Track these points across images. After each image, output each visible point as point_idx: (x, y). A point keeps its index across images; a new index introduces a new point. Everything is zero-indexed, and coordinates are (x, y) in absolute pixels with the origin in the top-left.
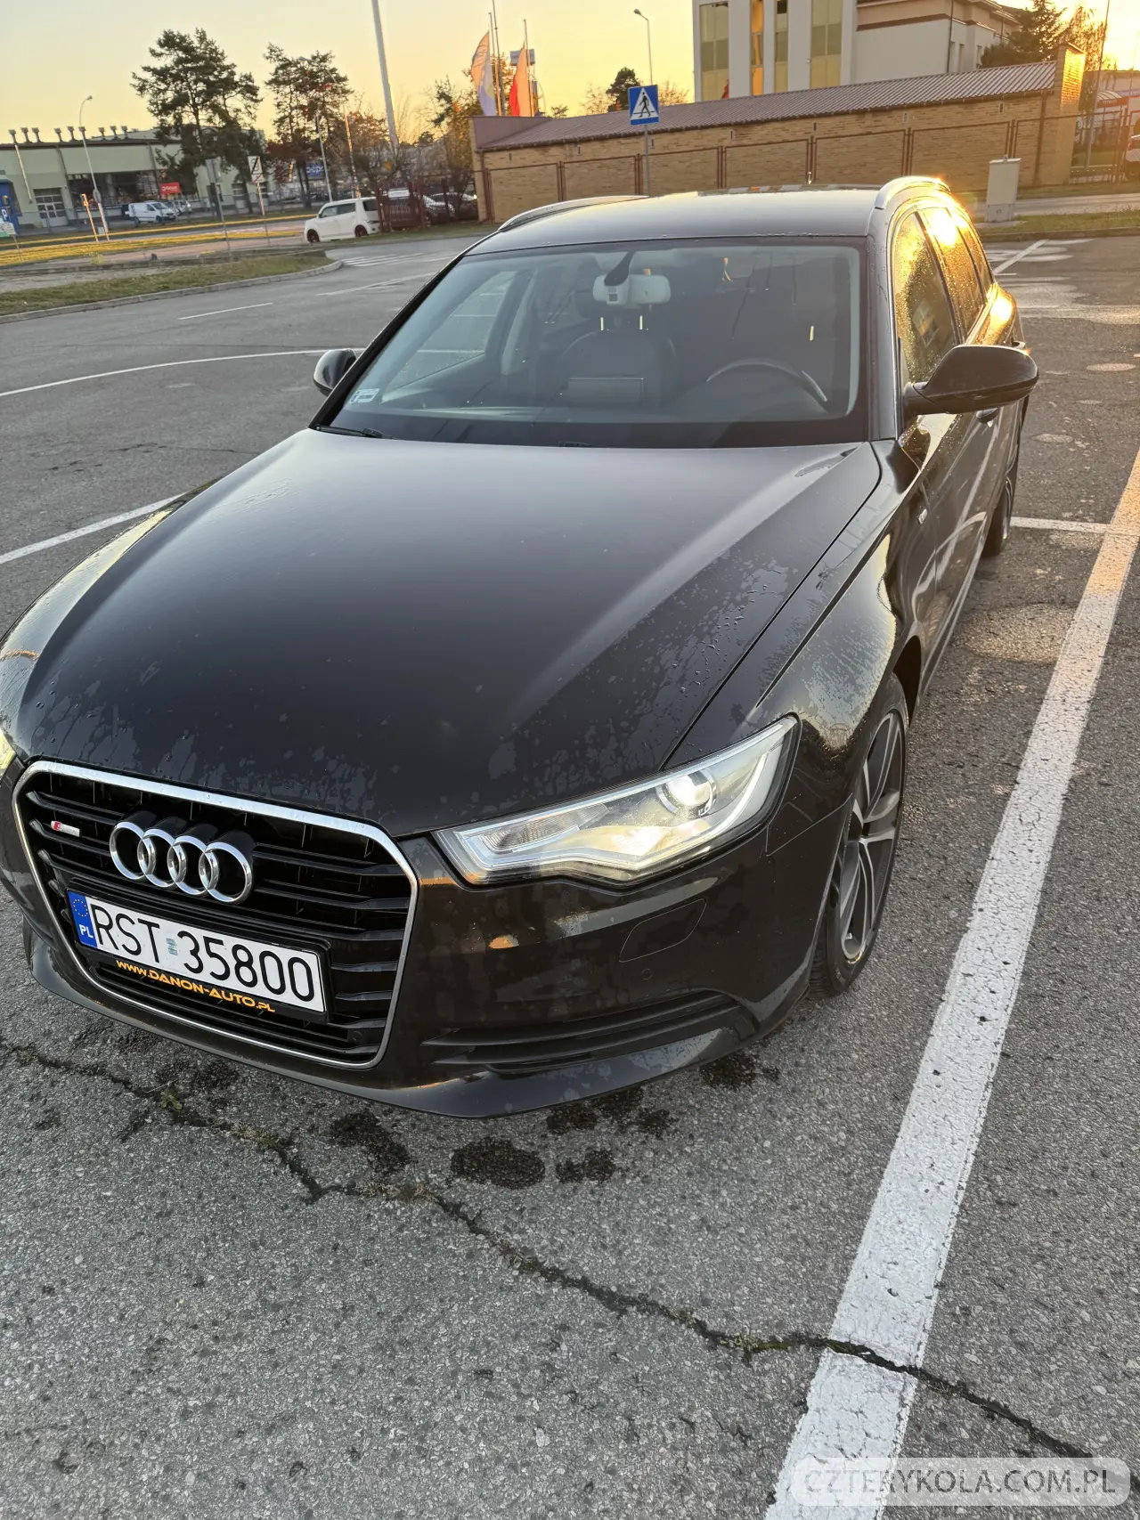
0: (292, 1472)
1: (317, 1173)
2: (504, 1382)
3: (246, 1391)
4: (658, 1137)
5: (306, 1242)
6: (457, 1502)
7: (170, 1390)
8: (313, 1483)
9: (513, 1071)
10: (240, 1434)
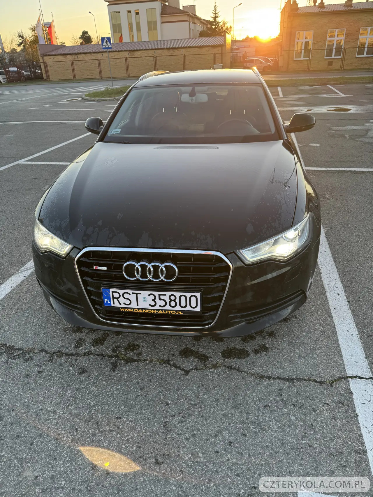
0: (230, 445)
1: (183, 367)
2: (273, 407)
3: (202, 428)
4: (275, 338)
5: (193, 386)
6: (280, 439)
7: (178, 434)
8: (237, 446)
9: (250, 321)
10: (208, 440)
